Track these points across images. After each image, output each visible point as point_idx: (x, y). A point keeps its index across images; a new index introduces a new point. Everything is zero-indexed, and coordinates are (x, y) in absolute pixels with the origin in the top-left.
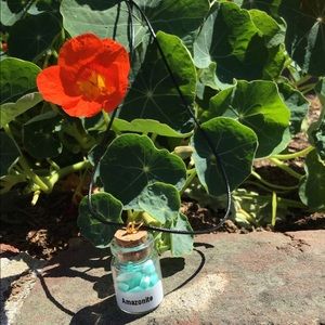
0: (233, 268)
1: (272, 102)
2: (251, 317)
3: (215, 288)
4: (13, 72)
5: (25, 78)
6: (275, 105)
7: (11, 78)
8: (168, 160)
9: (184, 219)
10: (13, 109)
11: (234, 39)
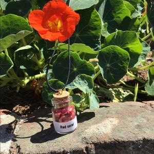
0: (120, 116)
1: (134, 41)
2: (133, 135)
3: (113, 123)
4: (12, 22)
5: (18, 25)
6: (135, 43)
7: (11, 25)
8: (86, 65)
9: (94, 94)
10: (14, 37)
11: (115, 12)
